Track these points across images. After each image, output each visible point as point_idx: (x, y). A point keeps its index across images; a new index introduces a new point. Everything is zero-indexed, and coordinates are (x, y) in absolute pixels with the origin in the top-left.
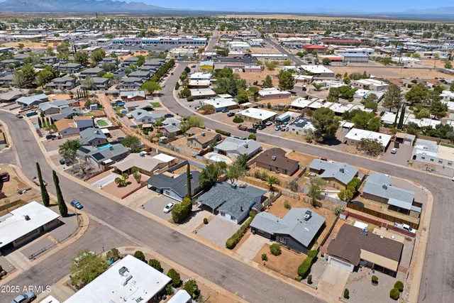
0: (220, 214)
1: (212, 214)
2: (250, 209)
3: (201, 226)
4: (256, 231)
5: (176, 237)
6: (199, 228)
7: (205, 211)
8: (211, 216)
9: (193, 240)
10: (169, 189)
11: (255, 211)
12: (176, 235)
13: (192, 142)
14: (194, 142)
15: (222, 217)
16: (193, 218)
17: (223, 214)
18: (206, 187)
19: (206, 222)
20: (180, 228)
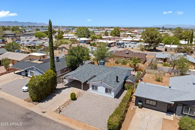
0: (91, 88)
1: (81, 90)
2: (125, 82)
3: (67, 103)
4: (142, 102)
5: (28, 120)
6: (65, 105)
7: (72, 88)
8: (79, 92)
9: (55, 122)
10: (32, 69)
11: (130, 83)
12: (29, 116)
13: (62, 51)
14: (64, 50)
15: (94, 92)
16: (57, 95)
17: (95, 88)
18: (73, 67)
19: (74, 98)
20: (37, 108)
